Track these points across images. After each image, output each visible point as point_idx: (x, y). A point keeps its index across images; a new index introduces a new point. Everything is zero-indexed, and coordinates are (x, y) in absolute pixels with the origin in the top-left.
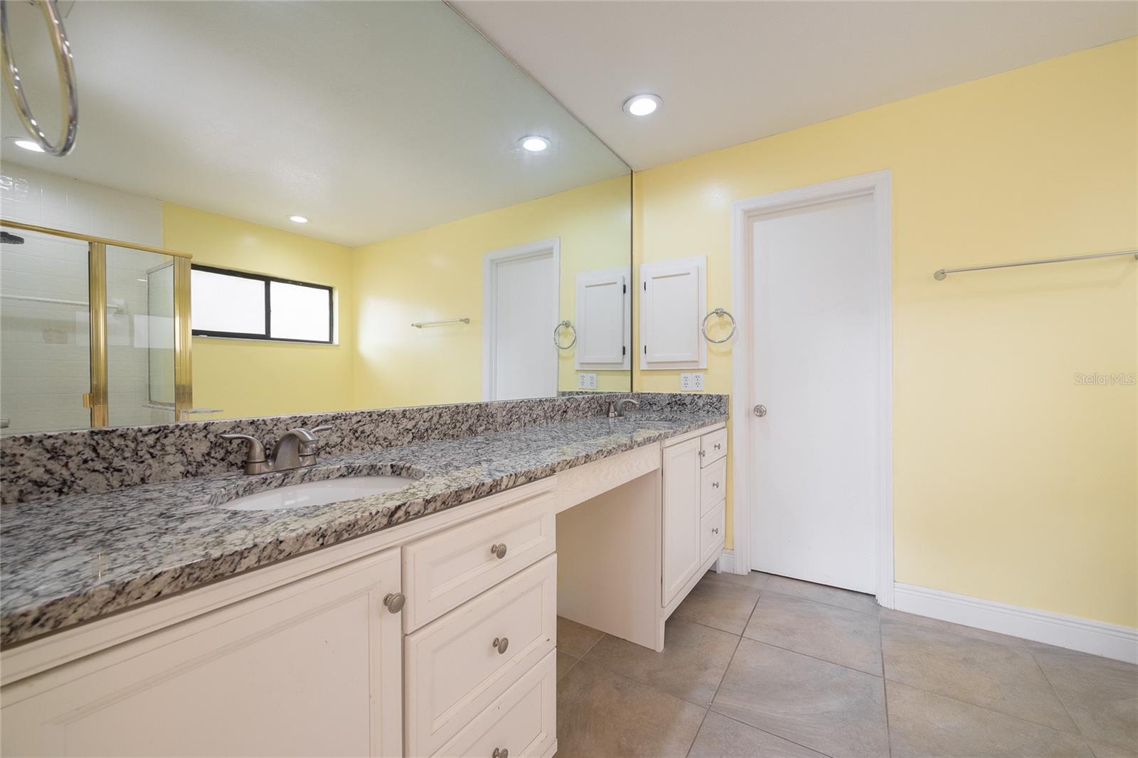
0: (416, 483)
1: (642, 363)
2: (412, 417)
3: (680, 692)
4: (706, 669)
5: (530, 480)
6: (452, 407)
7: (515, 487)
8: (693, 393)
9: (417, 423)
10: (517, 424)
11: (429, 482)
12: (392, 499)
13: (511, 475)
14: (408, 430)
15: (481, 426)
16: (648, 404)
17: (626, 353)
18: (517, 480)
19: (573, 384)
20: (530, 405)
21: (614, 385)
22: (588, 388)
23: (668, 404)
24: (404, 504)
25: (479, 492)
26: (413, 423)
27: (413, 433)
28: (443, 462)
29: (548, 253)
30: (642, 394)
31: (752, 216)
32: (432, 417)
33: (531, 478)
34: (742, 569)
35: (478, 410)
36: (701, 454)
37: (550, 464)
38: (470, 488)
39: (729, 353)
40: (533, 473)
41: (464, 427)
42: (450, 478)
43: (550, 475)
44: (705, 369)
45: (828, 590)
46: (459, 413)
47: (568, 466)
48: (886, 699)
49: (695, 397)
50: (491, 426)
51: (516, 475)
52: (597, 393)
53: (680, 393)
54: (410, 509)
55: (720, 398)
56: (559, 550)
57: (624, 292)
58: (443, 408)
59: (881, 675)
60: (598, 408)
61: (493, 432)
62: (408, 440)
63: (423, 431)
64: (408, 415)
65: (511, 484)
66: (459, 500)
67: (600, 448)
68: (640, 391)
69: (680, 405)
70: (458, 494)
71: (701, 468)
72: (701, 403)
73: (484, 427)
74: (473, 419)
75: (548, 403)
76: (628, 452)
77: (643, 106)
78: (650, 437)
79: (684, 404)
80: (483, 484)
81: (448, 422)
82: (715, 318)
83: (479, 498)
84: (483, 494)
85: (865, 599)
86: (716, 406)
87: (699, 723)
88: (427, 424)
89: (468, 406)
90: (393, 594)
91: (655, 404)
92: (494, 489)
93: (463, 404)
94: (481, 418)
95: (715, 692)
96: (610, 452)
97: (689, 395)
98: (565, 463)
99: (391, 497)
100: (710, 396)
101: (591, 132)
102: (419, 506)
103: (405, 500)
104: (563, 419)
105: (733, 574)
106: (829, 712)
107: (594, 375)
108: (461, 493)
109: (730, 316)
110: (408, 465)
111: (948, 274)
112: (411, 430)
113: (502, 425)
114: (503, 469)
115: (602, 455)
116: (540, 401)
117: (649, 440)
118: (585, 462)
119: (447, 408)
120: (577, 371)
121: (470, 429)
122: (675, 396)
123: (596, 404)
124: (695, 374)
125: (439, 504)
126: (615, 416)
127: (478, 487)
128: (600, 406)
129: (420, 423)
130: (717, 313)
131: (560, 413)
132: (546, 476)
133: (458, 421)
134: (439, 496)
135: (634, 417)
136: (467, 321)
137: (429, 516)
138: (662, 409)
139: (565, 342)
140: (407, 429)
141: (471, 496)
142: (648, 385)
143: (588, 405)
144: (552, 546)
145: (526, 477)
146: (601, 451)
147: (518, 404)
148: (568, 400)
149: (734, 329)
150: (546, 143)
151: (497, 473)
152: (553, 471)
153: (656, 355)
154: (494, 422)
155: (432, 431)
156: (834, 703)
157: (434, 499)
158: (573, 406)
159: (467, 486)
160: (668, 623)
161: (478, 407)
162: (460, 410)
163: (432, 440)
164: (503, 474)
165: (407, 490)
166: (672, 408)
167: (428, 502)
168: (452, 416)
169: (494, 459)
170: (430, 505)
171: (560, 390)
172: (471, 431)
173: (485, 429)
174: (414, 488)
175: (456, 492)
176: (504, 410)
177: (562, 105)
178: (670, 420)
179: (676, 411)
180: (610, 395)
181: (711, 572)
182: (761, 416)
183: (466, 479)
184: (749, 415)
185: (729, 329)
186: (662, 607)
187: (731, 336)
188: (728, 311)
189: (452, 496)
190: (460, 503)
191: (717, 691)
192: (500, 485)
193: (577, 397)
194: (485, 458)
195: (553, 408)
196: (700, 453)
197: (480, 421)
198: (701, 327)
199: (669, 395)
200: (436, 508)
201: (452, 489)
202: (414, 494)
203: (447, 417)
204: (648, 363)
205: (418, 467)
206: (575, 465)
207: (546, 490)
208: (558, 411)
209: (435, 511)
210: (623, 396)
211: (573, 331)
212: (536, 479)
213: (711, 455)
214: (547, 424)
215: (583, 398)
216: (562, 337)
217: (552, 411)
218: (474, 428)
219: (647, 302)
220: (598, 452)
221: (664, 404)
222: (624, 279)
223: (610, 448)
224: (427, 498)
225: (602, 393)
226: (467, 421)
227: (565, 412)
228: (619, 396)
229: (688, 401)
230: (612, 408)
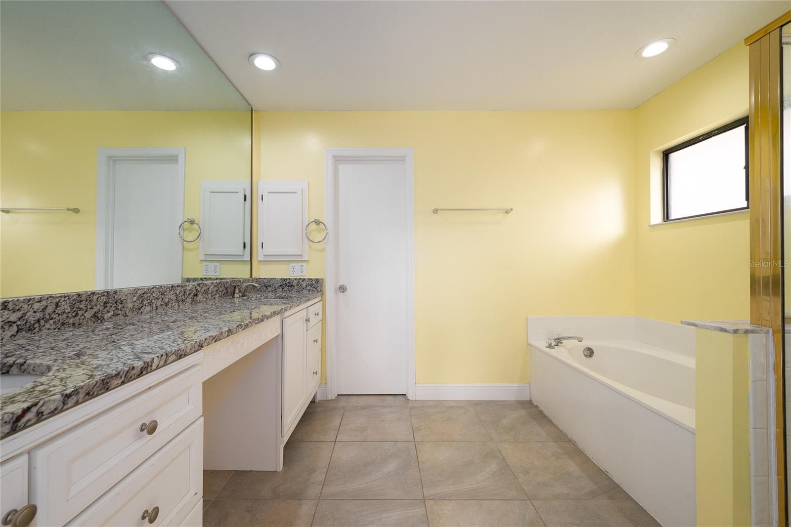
0: (43, 379)
1: (259, 255)
2: (17, 308)
3: (297, 496)
4: (314, 472)
5: (180, 357)
6: (73, 296)
7: (165, 365)
8: (298, 278)
9: (24, 314)
10: (148, 308)
11: (62, 375)
12: (13, 402)
13: (162, 355)
14: (11, 323)
15: (108, 312)
16: (265, 287)
17: (246, 247)
18: (167, 359)
19: (197, 272)
20: (162, 291)
21: (237, 272)
22: (211, 275)
23: (280, 286)
24: (35, 405)
25: (128, 376)
26: (19, 314)
27: (18, 326)
28: (70, 353)
29: (174, 159)
30: (259, 279)
31: (338, 160)
32: (46, 307)
33: (181, 355)
34: (332, 396)
35: (105, 297)
36: (308, 320)
37: (198, 341)
38: (118, 374)
39: (323, 250)
40: (183, 350)
41: (88, 315)
42: (89, 368)
43: (198, 350)
44: (307, 261)
45: (382, 397)
46: (81, 301)
47: (214, 341)
48: (417, 453)
49: (301, 281)
50: (120, 312)
51: (166, 354)
52: (222, 279)
53: (289, 277)
54: (43, 409)
55: (317, 281)
56: (205, 414)
57: (245, 200)
58: (61, 297)
59: (413, 440)
60: (225, 291)
61: (122, 317)
62: (10, 334)
63: (33, 322)
64: (10, 306)
65: (162, 363)
66: (107, 387)
67: (238, 323)
68: (258, 277)
69: (289, 286)
70: (105, 381)
71: (307, 330)
72: (304, 284)
73: (112, 313)
74: (98, 307)
75: (180, 288)
76: (260, 324)
77: (265, 63)
78: (275, 311)
79: (293, 285)
80: (133, 368)
81: (67, 311)
82: (314, 226)
83: (129, 381)
84: (133, 378)
85: (402, 398)
86: (314, 286)
87: (313, 512)
88: (39, 315)
89: (93, 293)
90: (19, 509)
91: (270, 286)
92: (146, 369)
93: (86, 292)
94: (109, 305)
95: (322, 486)
96: (247, 326)
97: (295, 279)
98: (211, 338)
99: (11, 400)
100: (311, 279)
101: (219, 69)
102: (56, 403)
103: (34, 400)
104: (194, 301)
105: (327, 400)
106: (390, 472)
107: (218, 264)
108: (108, 380)
109: (324, 225)
110: (20, 361)
111: (439, 211)
112: (16, 322)
113: (132, 310)
114: (150, 351)
115: (241, 328)
116: (172, 287)
117: (275, 314)
118: (228, 336)
119: (67, 296)
120: (202, 260)
121: (95, 316)
122: (285, 280)
123: (223, 287)
124: (300, 264)
125: (81, 396)
126: (240, 297)
127: (127, 372)
128: (226, 289)
129: (29, 314)
130: (316, 222)
131: (191, 296)
132: (195, 351)
133: (81, 309)
134: (82, 388)
135: (255, 297)
136: (76, 211)
137: (69, 411)
138: (275, 290)
139: (190, 236)
140: (9, 322)
141: (120, 382)
142: (263, 272)
143: (216, 289)
144: (200, 411)
145: (176, 355)
146: (241, 325)
147: (151, 290)
148: (198, 285)
149: (327, 233)
150: (175, 65)
151: (145, 355)
152: (201, 346)
153: (269, 250)
154: (124, 307)
155: (46, 322)
156: (392, 466)
157: (76, 392)
158: (203, 290)
159: (114, 373)
160: (286, 447)
161: (106, 294)
162: (84, 297)
163: (47, 331)
164: (153, 356)
165: (33, 388)
166: (283, 289)
167: (68, 396)
168: (72, 306)
169: (136, 343)
170: (70, 399)
171: (184, 277)
172: (97, 318)
173: (113, 315)
174: (42, 384)
175: (103, 380)
176: (134, 296)
177: (195, 39)
178: (283, 298)
179: (286, 291)
180: (234, 280)
181: (313, 402)
182: (343, 292)
183: (111, 366)
184: (336, 291)
185: (323, 234)
186: (282, 437)
187: (325, 238)
188: (323, 222)
189: (98, 385)
190: (108, 390)
191: (323, 485)
192: (151, 366)
193: (206, 282)
194: (124, 343)
195: (185, 292)
196: (306, 320)
197: (108, 308)
198: (304, 231)
199: (281, 279)
200: (78, 401)
201: (97, 378)
202: (45, 391)
203: (66, 306)
204: (265, 255)
205: (38, 361)
206: (220, 339)
207: (193, 364)
208: (189, 295)
209: (77, 403)
210: (245, 281)
211: (197, 228)
212: (185, 355)
213: (314, 320)
214: (179, 306)
215: (212, 283)
216: (186, 232)
217: (184, 295)
218: (99, 315)
219: (263, 210)
220: (238, 326)
221: (277, 286)
222: (245, 190)
223: (247, 322)
224: (66, 392)
225: (228, 279)
226: (92, 308)
227: (196, 295)
228: (242, 281)
229: (295, 283)
230: (237, 291)
